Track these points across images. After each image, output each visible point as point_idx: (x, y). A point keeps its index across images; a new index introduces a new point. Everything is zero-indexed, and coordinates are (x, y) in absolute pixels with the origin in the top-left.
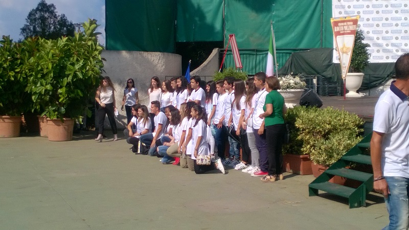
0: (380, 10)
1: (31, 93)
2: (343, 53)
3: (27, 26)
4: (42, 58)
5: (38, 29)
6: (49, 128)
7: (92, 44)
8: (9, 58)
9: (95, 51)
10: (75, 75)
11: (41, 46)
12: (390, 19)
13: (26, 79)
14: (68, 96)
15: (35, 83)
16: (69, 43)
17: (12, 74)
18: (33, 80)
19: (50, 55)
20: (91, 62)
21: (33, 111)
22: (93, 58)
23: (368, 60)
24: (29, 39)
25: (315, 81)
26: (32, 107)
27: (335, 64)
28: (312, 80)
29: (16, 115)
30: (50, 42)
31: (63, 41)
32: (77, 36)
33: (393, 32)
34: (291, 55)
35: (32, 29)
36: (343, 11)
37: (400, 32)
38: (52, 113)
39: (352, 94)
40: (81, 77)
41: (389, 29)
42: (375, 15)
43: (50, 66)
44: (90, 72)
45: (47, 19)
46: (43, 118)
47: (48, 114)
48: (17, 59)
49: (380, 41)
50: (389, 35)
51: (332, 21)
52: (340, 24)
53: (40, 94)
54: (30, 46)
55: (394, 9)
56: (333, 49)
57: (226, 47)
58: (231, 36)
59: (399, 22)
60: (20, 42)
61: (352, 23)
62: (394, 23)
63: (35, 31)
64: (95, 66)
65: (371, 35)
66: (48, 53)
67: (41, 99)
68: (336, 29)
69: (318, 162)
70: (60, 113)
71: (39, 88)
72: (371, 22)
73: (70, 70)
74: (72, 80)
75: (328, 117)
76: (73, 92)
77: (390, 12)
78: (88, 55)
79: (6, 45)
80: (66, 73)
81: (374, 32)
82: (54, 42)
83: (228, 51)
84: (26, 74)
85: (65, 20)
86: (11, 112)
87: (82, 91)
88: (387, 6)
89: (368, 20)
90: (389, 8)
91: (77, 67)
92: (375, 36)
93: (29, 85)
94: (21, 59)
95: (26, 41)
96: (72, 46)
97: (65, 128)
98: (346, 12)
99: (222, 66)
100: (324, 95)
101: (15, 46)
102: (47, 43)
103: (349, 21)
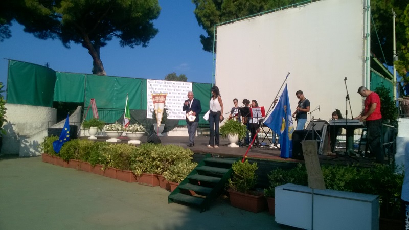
0: (171, 92)
36: (152, 91)
41: (175, 102)
50: (175, 105)
52: (156, 97)
55: (178, 92)
62: (178, 99)
77: (176, 93)
88: (174, 90)
90: (176, 91)
103: (162, 96)
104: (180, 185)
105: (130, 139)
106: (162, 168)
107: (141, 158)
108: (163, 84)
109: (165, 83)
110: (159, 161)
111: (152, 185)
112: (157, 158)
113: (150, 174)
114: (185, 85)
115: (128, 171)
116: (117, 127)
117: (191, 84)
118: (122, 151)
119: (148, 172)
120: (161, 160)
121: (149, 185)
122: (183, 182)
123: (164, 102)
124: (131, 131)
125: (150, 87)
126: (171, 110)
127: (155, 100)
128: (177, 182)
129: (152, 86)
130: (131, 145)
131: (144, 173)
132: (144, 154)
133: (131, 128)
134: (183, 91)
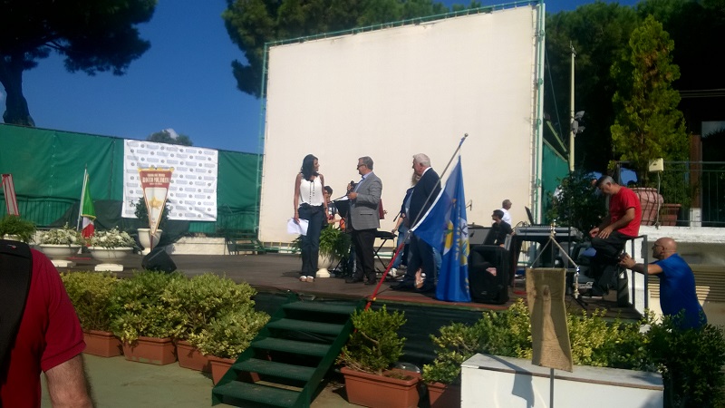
33: (187, 189)
37: (194, 190)
41: (183, 186)
50: (183, 192)
52: (149, 175)
59: (193, 181)
103: (161, 172)
104: (236, 362)
105: (100, 262)
106: (185, 326)
107: (137, 305)
110: (180, 309)
111: (160, 362)
112: (176, 304)
113: (155, 339)
114: (202, 155)
115: (102, 332)
116: (68, 234)
117: (216, 152)
118: (89, 288)
119: (150, 335)
120: (185, 309)
121: (154, 362)
122: (242, 357)
123: (166, 186)
124: (102, 244)
125: (131, 154)
126: (174, 202)
127: (146, 180)
128: (229, 357)
129: (135, 152)
130: (106, 274)
131: (141, 337)
132: (143, 295)
133: (103, 239)
134: (200, 165)
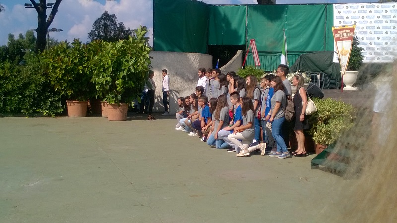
0: (373, 20)
1: (95, 83)
2: (342, 55)
3: (93, 31)
4: (104, 56)
5: (102, 34)
6: (109, 111)
7: (142, 46)
8: (79, 56)
9: (144, 51)
10: (129, 70)
11: (104, 47)
12: (381, 28)
13: (91, 72)
14: (123, 86)
15: (98, 76)
16: (124, 45)
17: (81, 68)
18: (97, 73)
19: (110, 54)
20: (141, 60)
21: (96, 97)
22: (143, 56)
23: (362, 61)
24: (94, 42)
25: (318, 77)
26: (96, 94)
27: (335, 63)
28: (316, 76)
29: (84, 100)
30: (110, 44)
31: (120, 43)
32: (131, 39)
33: (383, 38)
34: (300, 56)
35: (97, 33)
36: (342, 21)
38: (111, 99)
39: (348, 88)
40: (134, 71)
42: (369, 25)
43: (110, 63)
44: (141, 68)
45: (109, 26)
46: (104, 102)
47: (108, 100)
48: (85, 57)
49: (373, 46)
50: (380, 40)
51: (333, 29)
52: (339, 32)
53: (102, 84)
54: (95, 47)
56: (334, 52)
57: (247, 49)
58: (252, 40)
60: (87, 43)
61: (349, 31)
62: (384, 31)
63: (99, 35)
64: (144, 63)
65: (365, 40)
66: (109, 52)
67: (103, 88)
68: (337, 36)
69: (319, 142)
70: (116, 99)
71: (101, 80)
72: (365, 30)
73: (125, 66)
74: (127, 73)
75: (327, 106)
76: (127, 83)
78: (139, 54)
79: (76, 46)
80: (122, 68)
81: (367, 38)
82: (113, 44)
83: (249, 52)
84: (91, 69)
85: (122, 27)
86: (80, 98)
87: (134, 82)
88: (378, 17)
89: (363, 28)
91: (130, 64)
92: (368, 41)
93: (93, 77)
94: (88, 57)
95: (92, 43)
96: (127, 47)
97: (120, 110)
98: (345, 22)
99: (244, 64)
100: (326, 88)
101: (83, 47)
102: (108, 45)
103: (347, 29)
108: (360, 9)
109: (363, 7)
123: (351, 39)
125: (339, 15)
129: (342, 14)
